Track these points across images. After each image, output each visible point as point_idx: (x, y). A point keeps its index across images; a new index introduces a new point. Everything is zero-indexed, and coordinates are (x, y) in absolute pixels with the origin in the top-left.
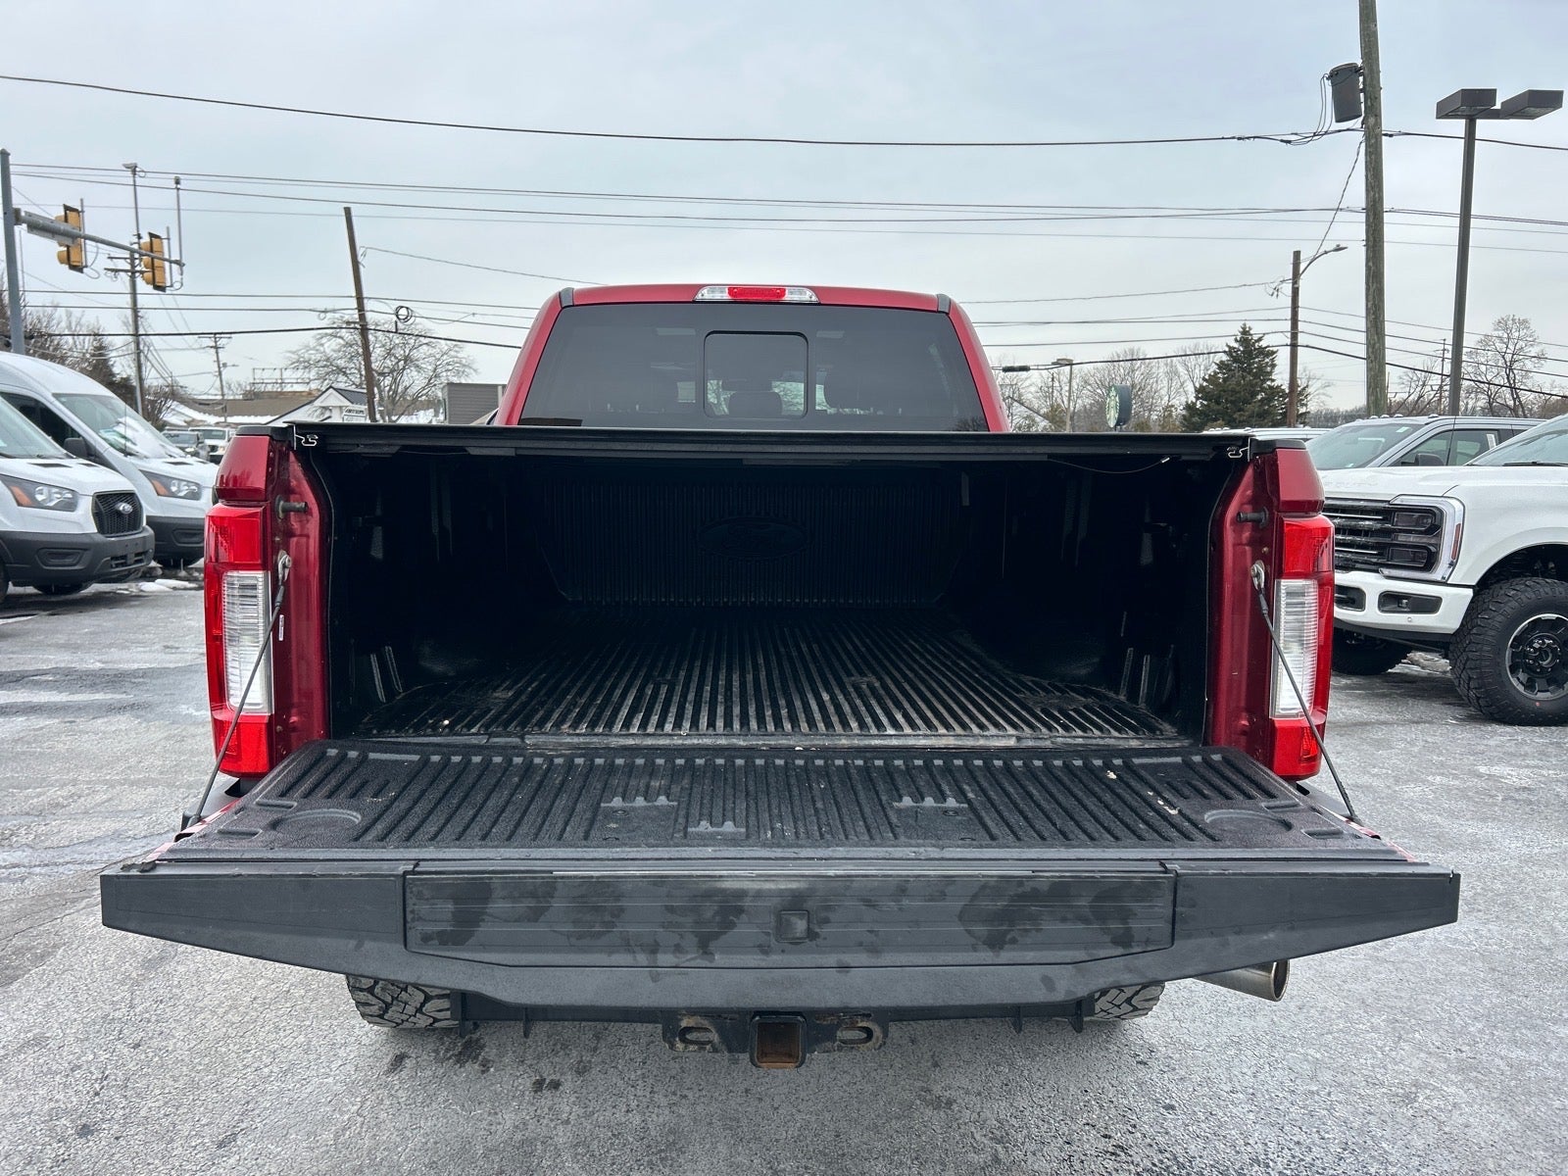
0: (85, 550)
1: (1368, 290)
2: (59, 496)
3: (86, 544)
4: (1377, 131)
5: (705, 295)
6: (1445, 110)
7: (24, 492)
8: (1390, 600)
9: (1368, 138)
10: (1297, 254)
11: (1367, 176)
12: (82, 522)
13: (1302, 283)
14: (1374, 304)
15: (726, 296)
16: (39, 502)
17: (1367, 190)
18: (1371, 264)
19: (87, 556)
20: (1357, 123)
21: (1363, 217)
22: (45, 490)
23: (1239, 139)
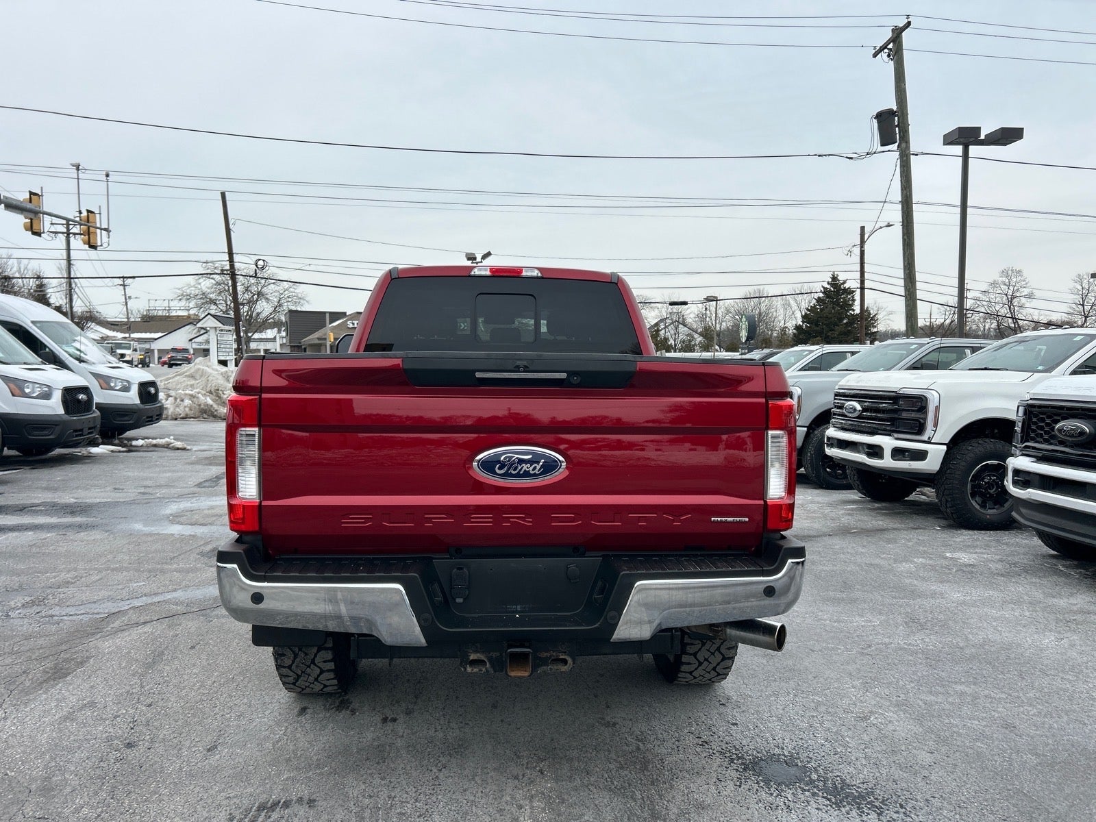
0: (56, 425)
1: (904, 254)
2: (39, 389)
3: (57, 421)
4: (907, 152)
5: (476, 272)
6: (949, 140)
7: (17, 387)
8: (898, 453)
9: (901, 156)
10: (863, 229)
11: (901, 181)
12: (54, 406)
13: (866, 247)
14: (909, 264)
15: (488, 273)
16: (26, 394)
17: (902, 190)
18: (905, 237)
19: (58, 429)
20: (895, 147)
21: (900, 207)
22: (31, 385)
23: (819, 156)
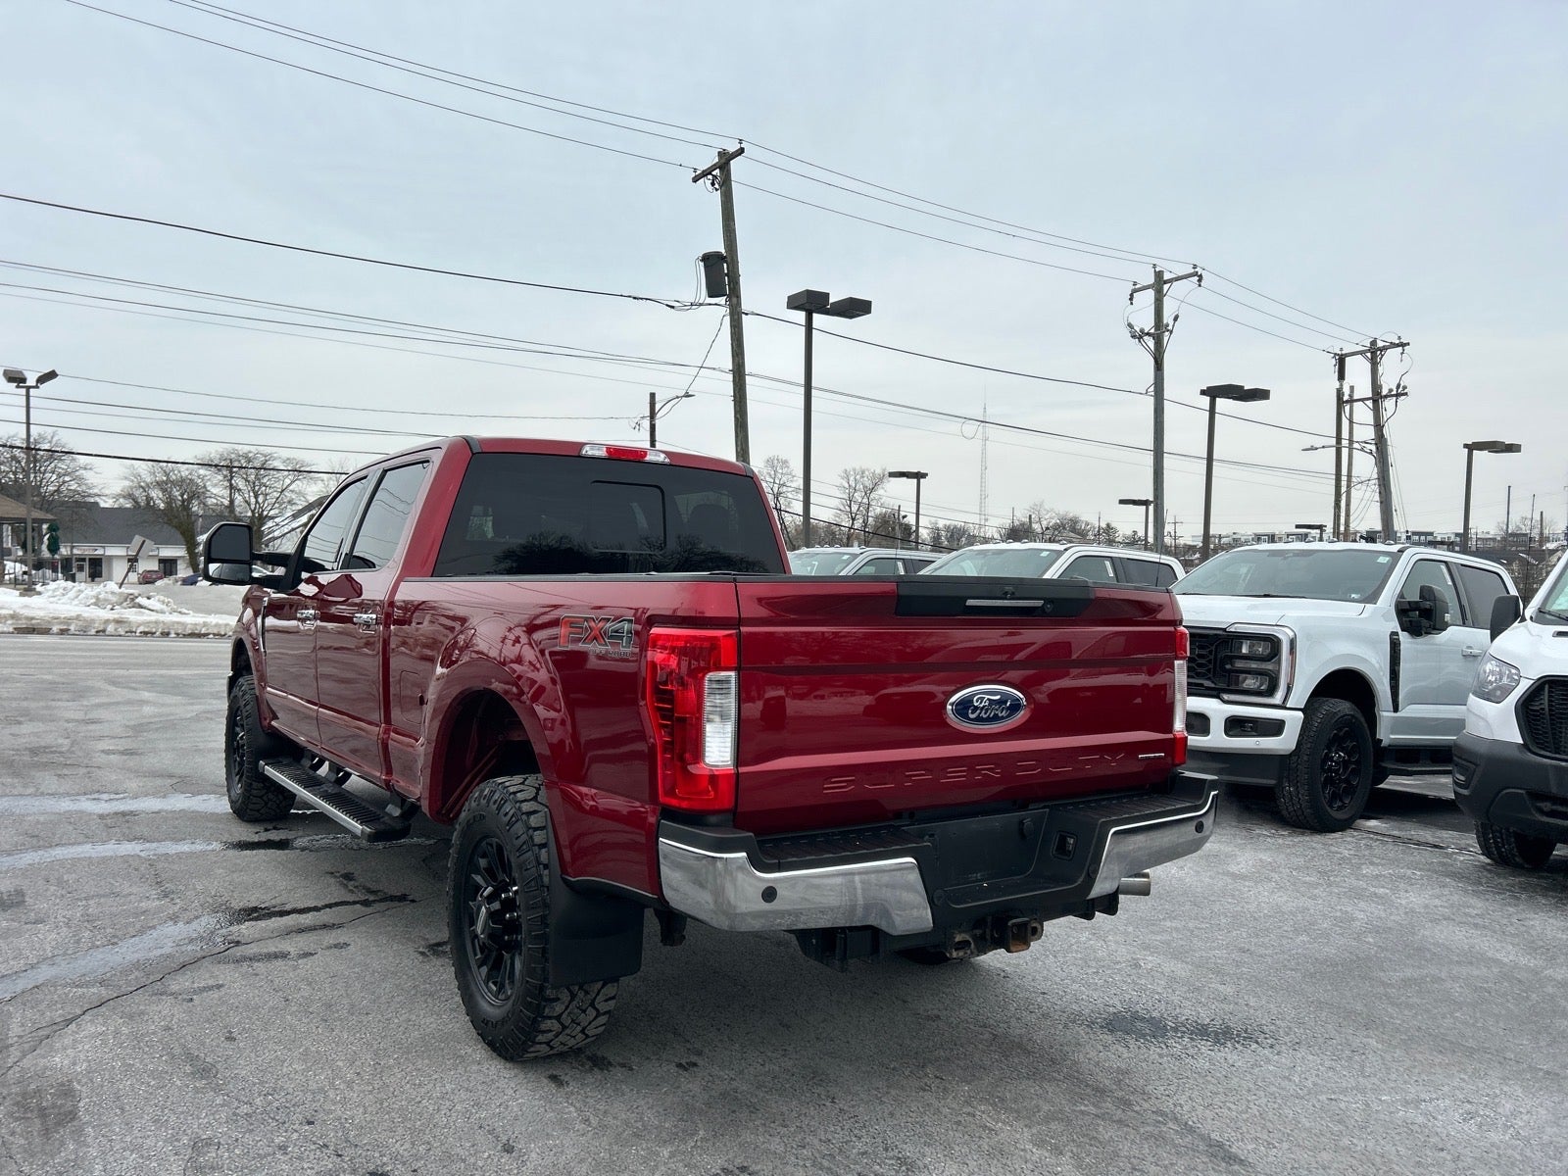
4: (738, 309)
5: (588, 451)
6: (795, 303)
9: (732, 314)
10: (653, 396)
11: (732, 344)
13: (658, 423)
17: (733, 356)
18: (738, 416)
20: (722, 300)
21: (730, 377)
23: (635, 298)
